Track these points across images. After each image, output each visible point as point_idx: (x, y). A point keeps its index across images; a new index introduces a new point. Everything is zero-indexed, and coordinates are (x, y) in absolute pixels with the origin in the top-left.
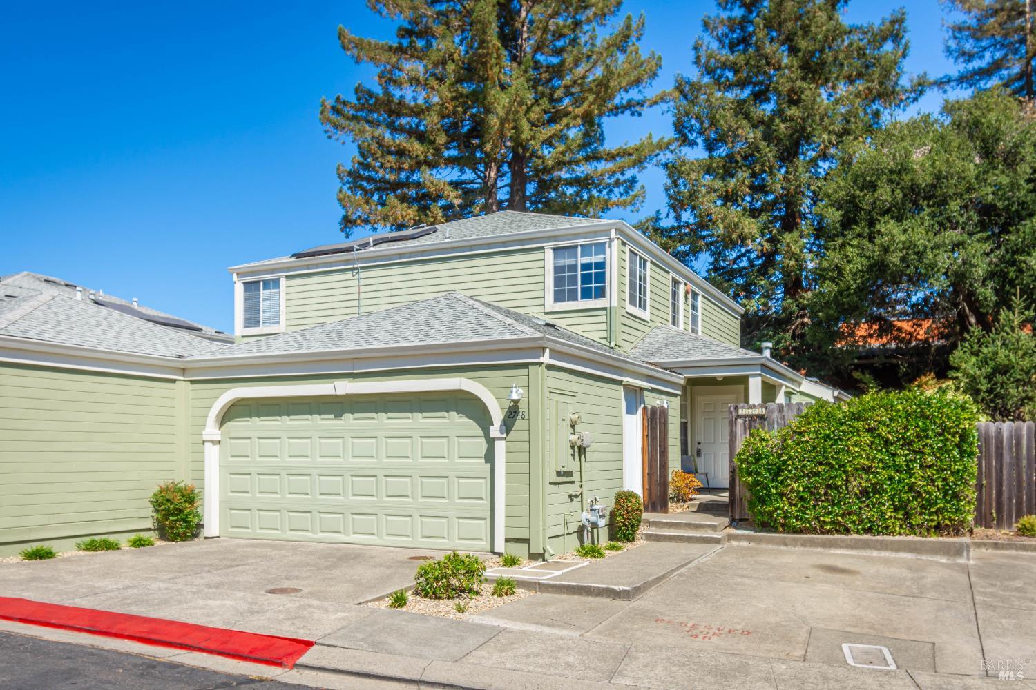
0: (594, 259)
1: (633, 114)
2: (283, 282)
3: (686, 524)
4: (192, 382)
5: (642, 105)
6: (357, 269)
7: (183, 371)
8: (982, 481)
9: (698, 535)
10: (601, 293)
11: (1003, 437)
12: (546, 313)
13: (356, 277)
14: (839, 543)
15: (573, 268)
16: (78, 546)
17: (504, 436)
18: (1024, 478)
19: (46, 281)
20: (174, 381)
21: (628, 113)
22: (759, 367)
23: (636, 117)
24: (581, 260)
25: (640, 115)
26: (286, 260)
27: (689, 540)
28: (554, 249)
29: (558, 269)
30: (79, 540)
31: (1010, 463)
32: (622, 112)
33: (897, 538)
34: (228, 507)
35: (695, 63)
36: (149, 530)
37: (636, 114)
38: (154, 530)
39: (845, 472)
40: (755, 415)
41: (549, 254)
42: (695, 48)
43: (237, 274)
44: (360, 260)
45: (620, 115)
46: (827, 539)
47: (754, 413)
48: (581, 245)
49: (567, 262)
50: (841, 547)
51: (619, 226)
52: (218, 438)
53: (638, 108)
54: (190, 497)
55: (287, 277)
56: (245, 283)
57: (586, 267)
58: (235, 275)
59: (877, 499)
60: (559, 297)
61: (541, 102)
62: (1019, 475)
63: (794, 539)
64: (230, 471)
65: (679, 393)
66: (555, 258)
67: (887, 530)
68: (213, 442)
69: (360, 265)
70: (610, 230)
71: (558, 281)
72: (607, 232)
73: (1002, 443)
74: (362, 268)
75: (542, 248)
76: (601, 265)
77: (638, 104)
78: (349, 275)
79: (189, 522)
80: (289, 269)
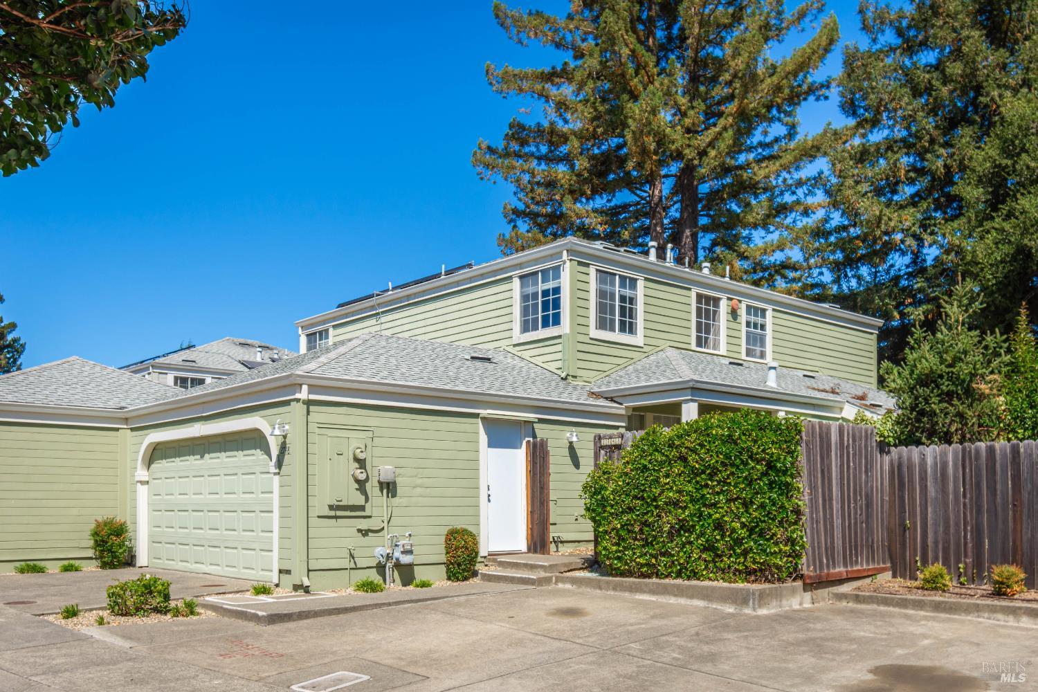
0: (550, 285)
1: (818, 99)
2: (331, 331)
3: (524, 564)
4: (132, 429)
5: (828, 87)
6: (378, 314)
7: (126, 420)
8: (905, 520)
9: (519, 576)
10: (557, 320)
11: (926, 464)
12: (515, 346)
13: (379, 322)
14: (643, 587)
15: (535, 295)
16: (16, 568)
17: (277, 471)
18: (952, 516)
19: (242, 344)
20: (117, 429)
21: (811, 98)
22: (689, 391)
23: (822, 102)
24: (541, 287)
25: (826, 98)
26: (334, 311)
27: (512, 580)
28: (521, 277)
29: (525, 298)
30: (18, 564)
31: (936, 498)
32: (805, 99)
33: (707, 583)
34: (154, 541)
35: (863, 29)
36: (91, 558)
37: (822, 98)
38: (96, 559)
39: (657, 507)
40: (614, 446)
41: (516, 283)
42: (861, 12)
43: (302, 327)
44: (380, 305)
45: (803, 103)
46: (634, 583)
47: (613, 443)
48: (541, 271)
49: (530, 290)
50: (645, 592)
51: (569, 247)
52: (146, 479)
53: (824, 91)
54: (119, 531)
55: (334, 327)
56: (307, 335)
57: (546, 293)
58: (300, 328)
59: (686, 537)
60: (525, 328)
61: (695, 104)
62: (946, 511)
63: (608, 583)
64: (154, 509)
65: (623, 424)
66: (522, 286)
67: (695, 575)
68: (142, 483)
69: (381, 310)
70: (562, 252)
71: (525, 312)
72: (559, 255)
73: (926, 472)
74: (383, 312)
75: (510, 278)
76: (557, 290)
77: (822, 86)
78: (373, 321)
79: (115, 552)
80: (334, 319)
